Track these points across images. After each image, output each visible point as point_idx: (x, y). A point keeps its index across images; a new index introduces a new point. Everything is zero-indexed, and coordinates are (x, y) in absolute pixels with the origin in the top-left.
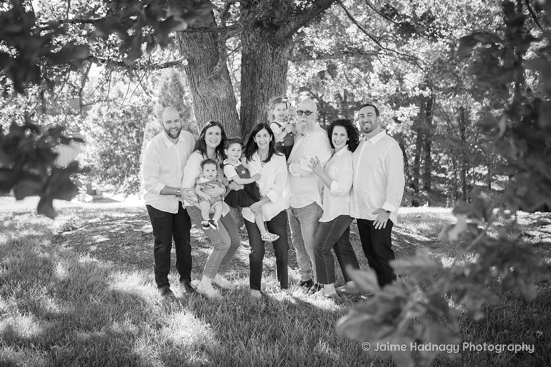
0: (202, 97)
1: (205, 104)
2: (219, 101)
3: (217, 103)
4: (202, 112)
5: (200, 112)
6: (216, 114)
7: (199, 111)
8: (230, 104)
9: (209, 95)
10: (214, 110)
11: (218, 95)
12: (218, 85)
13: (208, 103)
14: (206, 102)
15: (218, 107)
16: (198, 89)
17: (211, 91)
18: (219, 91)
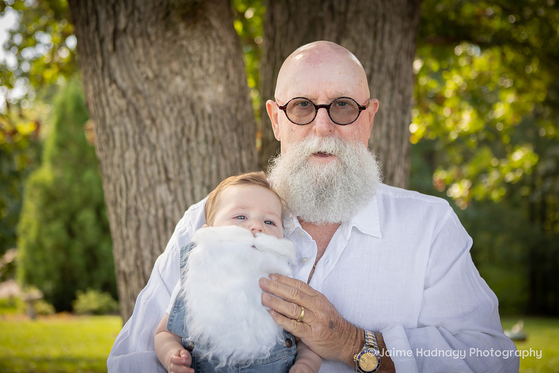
0: (130, 93)
1: (140, 122)
2: (198, 111)
3: (190, 121)
4: (130, 155)
5: (122, 156)
6: (185, 164)
7: (117, 152)
8: (238, 127)
9: (160, 87)
10: (178, 147)
11: (195, 87)
12: (194, 46)
13: (153, 121)
14: (144, 113)
15: (192, 137)
16: (114, 62)
17: (166, 71)
18: (198, 72)
